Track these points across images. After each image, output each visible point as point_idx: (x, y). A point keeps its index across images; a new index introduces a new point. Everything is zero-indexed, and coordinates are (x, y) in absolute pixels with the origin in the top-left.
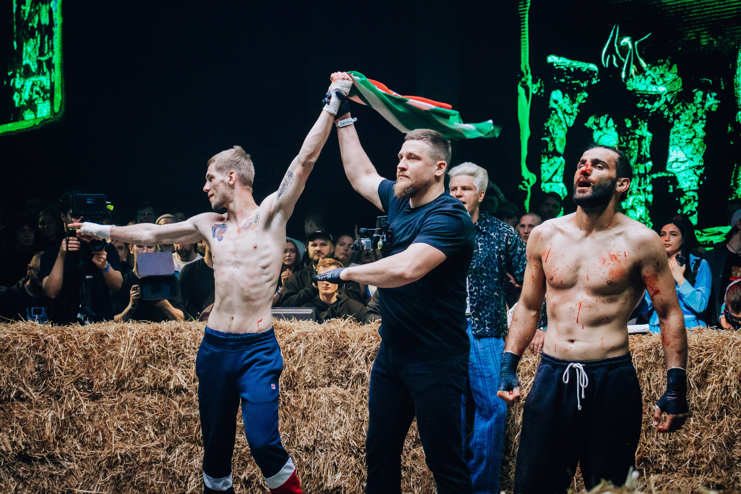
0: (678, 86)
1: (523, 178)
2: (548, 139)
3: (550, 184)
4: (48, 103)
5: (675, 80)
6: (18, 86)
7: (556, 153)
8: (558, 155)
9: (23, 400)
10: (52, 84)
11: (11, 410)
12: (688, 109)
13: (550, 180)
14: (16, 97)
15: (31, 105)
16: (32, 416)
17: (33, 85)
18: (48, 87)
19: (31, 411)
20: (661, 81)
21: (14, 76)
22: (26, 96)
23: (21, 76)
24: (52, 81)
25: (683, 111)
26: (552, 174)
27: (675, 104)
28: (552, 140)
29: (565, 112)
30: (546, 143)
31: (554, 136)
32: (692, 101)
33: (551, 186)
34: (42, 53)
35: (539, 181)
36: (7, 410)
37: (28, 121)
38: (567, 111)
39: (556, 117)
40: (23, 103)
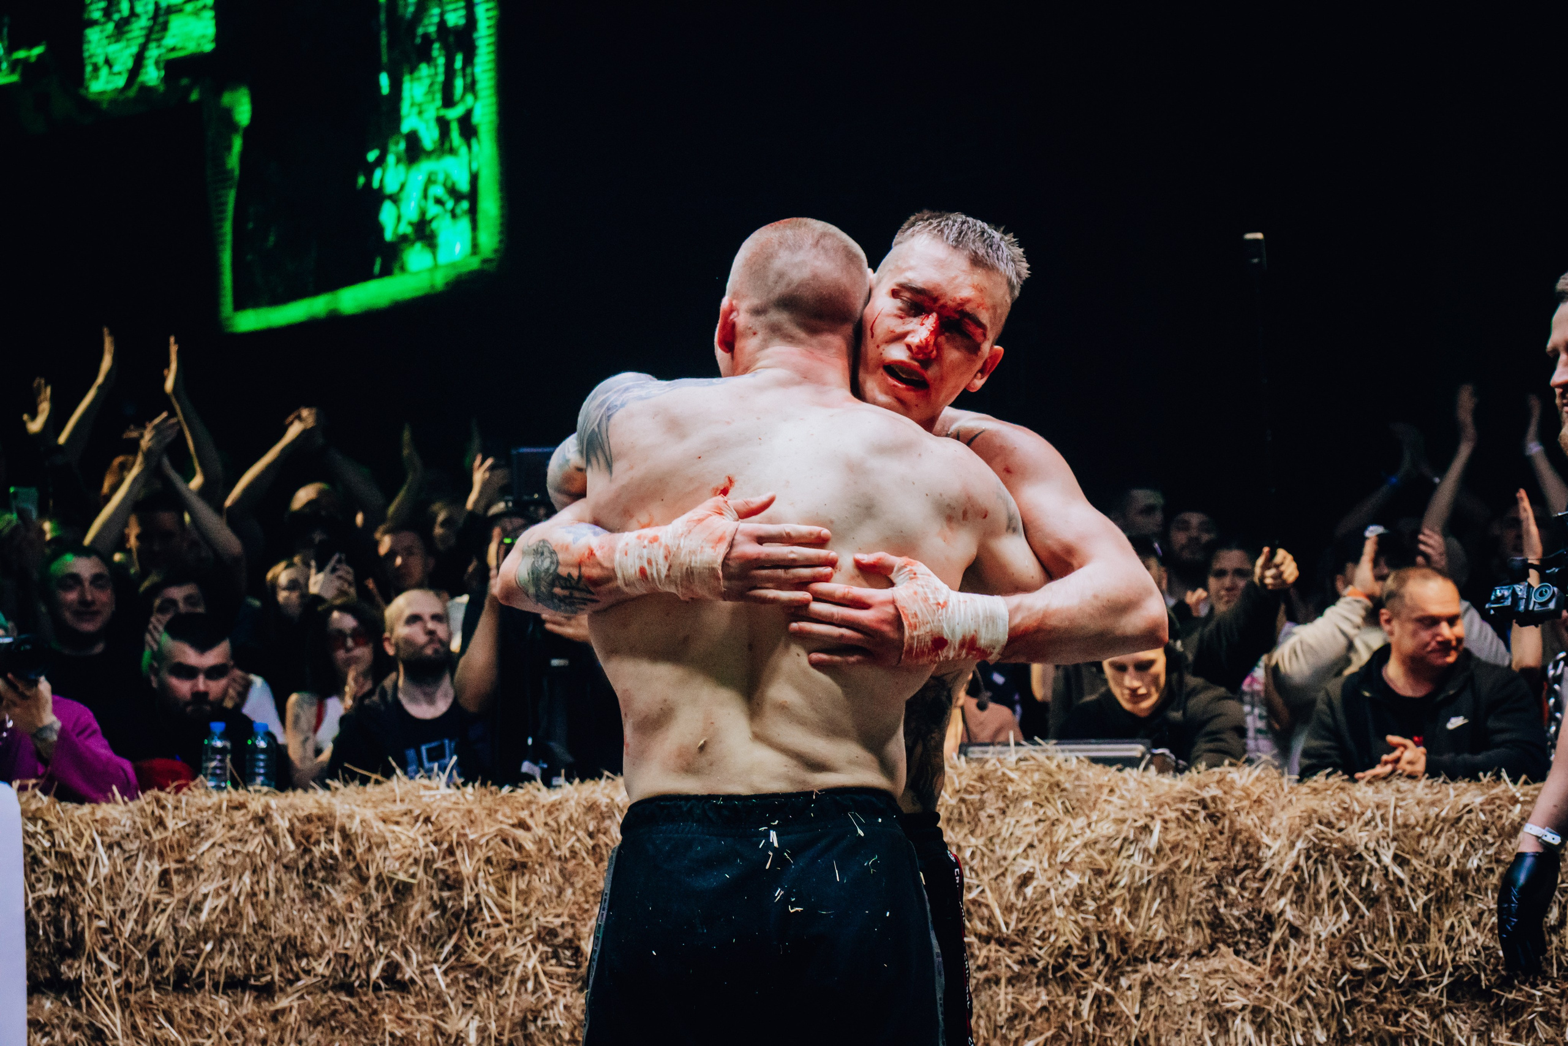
4: (465, 223)
6: (391, 187)
9: (403, 987)
10: (474, 179)
11: (375, 1012)
14: (387, 215)
15: (423, 232)
16: (426, 1028)
17: (430, 181)
18: (464, 186)
19: (423, 1017)
21: (381, 161)
22: (410, 210)
23: (399, 161)
24: (474, 167)
34: (448, 101)
36: (364, 1013)
37: (417, 273)
40: (405, 229)
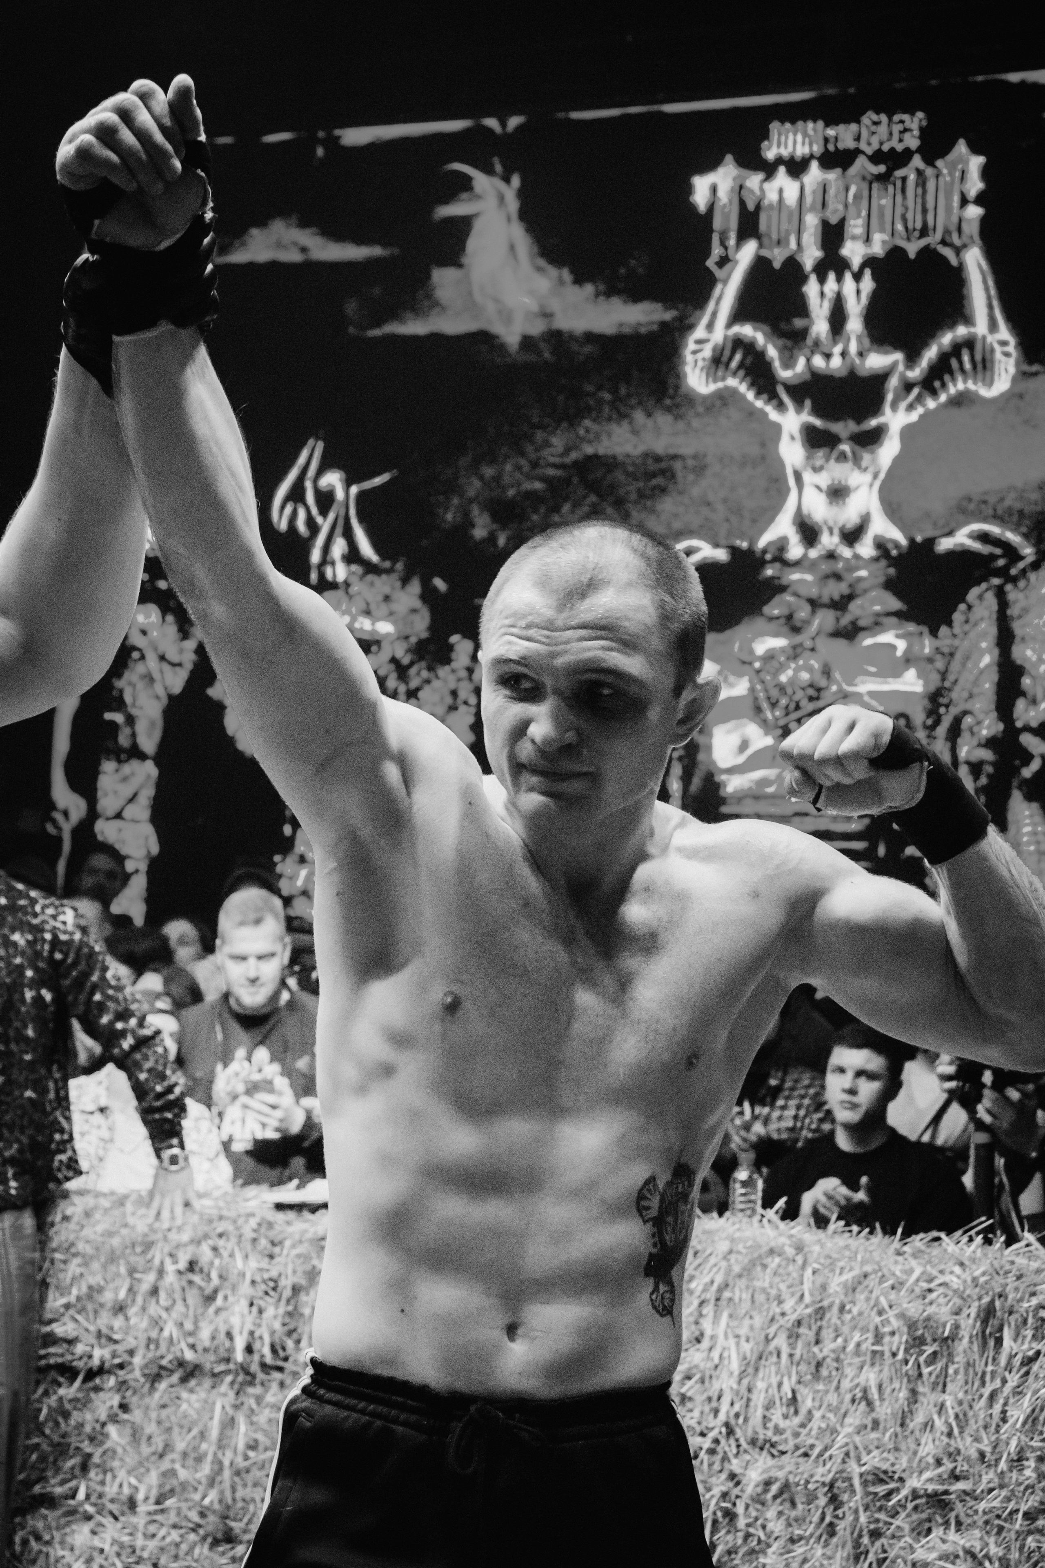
0: (421, 625)
1: (52, 806)
2: (118, 718)
3: (117, 823)
5: (414, 611)
7: (135, 753)
8: (142, 756)
12: (437, 677)
13: (119, 816)
20: (384, 609)
25: (428, 681)
26: (122, 802)
27: (412, 664)
28: (131, 720)
29: (162, 658)
30: (114, 725)
31: (134, 711)
32: (447, 661)
33: (120, 830)
35: (93, 815)
38: (167, 656)
39: (140, 668)
